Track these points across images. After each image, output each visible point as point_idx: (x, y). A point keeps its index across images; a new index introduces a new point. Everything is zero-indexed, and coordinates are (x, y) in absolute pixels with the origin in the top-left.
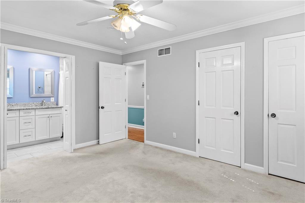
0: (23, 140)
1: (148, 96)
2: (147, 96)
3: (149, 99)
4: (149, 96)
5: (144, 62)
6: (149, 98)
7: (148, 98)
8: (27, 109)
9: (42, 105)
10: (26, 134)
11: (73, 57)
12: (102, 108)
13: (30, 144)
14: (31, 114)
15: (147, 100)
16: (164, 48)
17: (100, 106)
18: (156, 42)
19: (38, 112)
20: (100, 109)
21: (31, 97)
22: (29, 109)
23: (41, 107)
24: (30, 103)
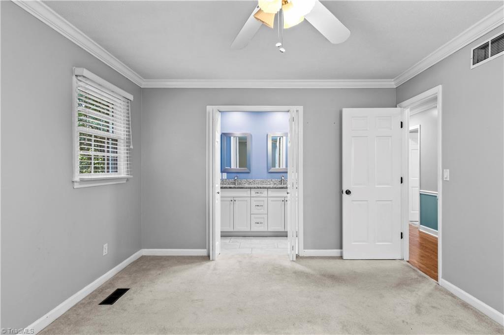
0: (256, 228)
1: (447, 173)
2: (445, 170)
3: (448, 179)
4: (448, 170)
5: (438, 90)
6: (450, 178)
7: (445, 176)
8: (258, 188)
9: (281, 184)
10: (258, 221)
11: (301, 108)
12: (348, 192)
13: (263, 234)
14: (262, 195)
15: (444, 182)
16: (489, 40)
17: (345, 189)
18: (464, 32)
19: (271, 193)
20: (345, 195)
21: (269, 172)
22: (261, 188)
23: (280, 186)
24: (268, 180)
